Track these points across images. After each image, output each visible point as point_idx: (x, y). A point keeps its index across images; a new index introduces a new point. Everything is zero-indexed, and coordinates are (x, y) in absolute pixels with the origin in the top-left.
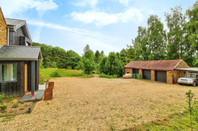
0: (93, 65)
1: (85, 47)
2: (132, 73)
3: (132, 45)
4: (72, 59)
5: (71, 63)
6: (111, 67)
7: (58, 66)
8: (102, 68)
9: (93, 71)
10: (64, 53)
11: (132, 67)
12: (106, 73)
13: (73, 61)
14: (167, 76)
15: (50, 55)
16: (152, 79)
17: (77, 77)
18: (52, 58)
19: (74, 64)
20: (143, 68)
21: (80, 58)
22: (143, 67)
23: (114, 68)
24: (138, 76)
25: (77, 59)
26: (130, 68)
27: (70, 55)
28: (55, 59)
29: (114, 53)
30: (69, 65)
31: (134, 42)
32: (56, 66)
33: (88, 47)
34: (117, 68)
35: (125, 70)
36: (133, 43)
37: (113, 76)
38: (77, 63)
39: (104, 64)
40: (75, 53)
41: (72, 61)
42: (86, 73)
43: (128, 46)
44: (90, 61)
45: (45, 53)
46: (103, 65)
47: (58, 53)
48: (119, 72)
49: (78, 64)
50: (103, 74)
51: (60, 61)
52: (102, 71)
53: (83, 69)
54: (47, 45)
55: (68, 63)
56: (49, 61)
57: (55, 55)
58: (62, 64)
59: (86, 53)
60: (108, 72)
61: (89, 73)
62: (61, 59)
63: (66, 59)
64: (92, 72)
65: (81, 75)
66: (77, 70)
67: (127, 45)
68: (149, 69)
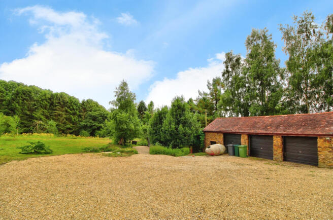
0: (135, 126)
1: (118, 87)
2: (223, 142)
3: (208, 92)
4: (91, 116)
5: (89, 124)
6: (177, 129)
7: (59, 130)
8: (156, 132)
9: (135, 140)
10: (76, 105)
11: (223, 129)
12: (165, 143)
13: (94, 120)
14: (319, 149)
15: (45, 108)
16: (275, 157)
17: (96, 154)
18: (48, 114)
19: (94, 126)
20: (252, 131)
21: (107, 114)
22: (250, 130)
23: (184, 131)
24: (240, 149)
25: (101, 116)
26: (218, 132)
27: (87, 109)
28: (55, 116)
29: (182, 99)
30: (85, 127)
31: (211, 87)
32: (54, 128)
33: (124, 86)
34: (190, 132)
35: (205, 136)
36: (210, 89)
37: (182, 151)
38: (102, 125)
39: (160, 124)
40: (97, 106)
41: (91, 121)
42: (118, 144)
43: (200, 94)
44: (129, 118)
45: (33, 103)
46: (159, 126)
47: (62, 103)
48: (193, 142)
49: (103, 127)
50: (158, 147)
51: (65, 120)
52: (157, 140)
53: (112, 135)
54: (41, 89)
55: (82, 123)
56: (41, 119)
57: (55, 108)
58: (69, 125)
59: (119, 100)
60: (170, 141)
61: (124, 145)
62: (68, 116)
63: (80, 116)
64: (131, 142)
65: (107, 147)
66: (100, 137)
67: (199, 91)
68: (267, 132)
